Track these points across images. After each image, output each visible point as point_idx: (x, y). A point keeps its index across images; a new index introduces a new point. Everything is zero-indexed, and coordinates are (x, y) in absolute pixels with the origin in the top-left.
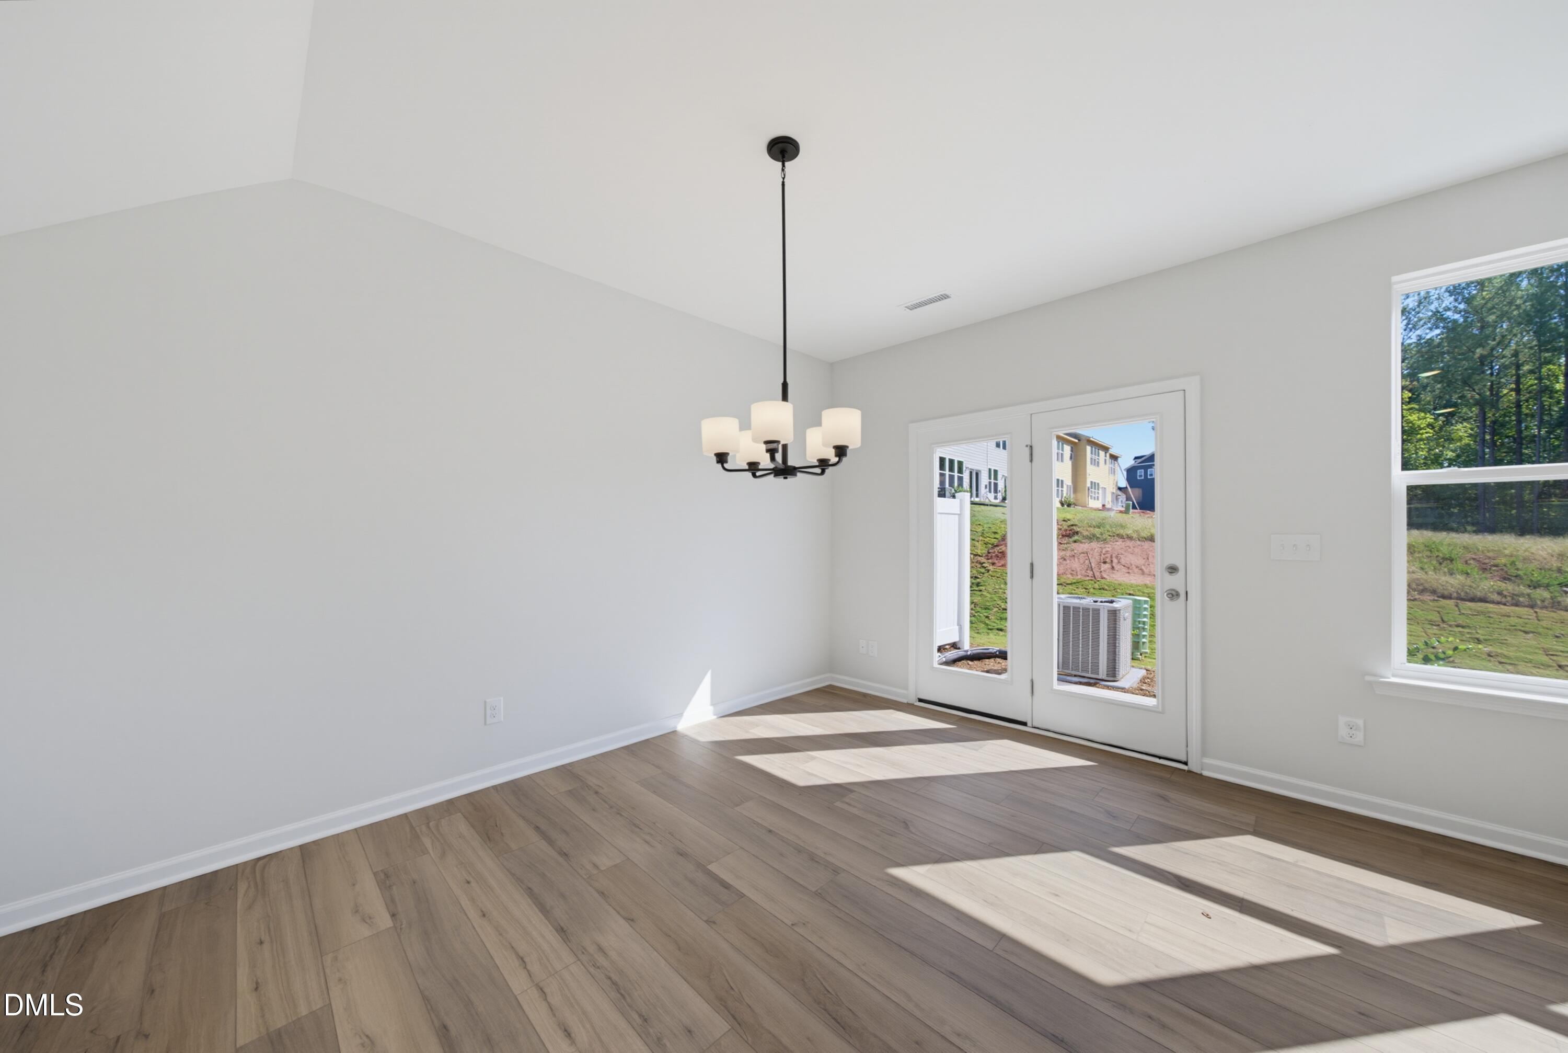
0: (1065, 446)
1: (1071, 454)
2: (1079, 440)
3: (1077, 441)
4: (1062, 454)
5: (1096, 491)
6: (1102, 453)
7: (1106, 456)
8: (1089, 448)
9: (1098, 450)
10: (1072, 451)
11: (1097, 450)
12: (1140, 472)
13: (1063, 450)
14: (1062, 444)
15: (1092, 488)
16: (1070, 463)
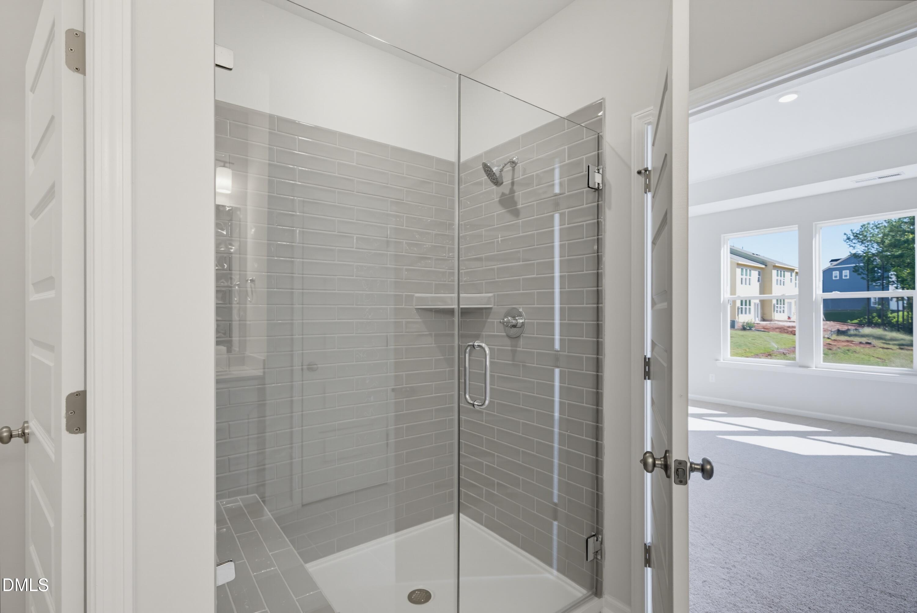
0: (752, 271)
1: (759, 278)
2: (766, 265)
3: (763, 266)
4: (749, 279)
5: (782, 306)
6: (788, 274)
7: (791, 276)
8: (774, 272)
9: (784, 272)
10: (759, 275)
11: (782, 272)
12: (836, 274)
13: (750, 276)
14: (750, 270)
15: (777, 304)
16: (758, 284)
